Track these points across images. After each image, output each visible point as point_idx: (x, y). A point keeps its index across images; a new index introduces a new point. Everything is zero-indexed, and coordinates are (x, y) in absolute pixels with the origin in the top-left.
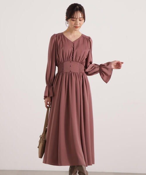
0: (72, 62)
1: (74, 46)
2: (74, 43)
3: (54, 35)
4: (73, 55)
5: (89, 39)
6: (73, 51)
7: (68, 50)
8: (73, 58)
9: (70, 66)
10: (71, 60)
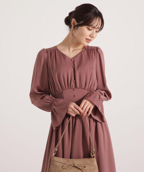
0: (75, 89)
1: (74, 65)
2: (74, 61)
3: (43, 50)
4: (75, 79)
5: (97, 50)
6: (74, 72)
7: (66, 72)
8: (75, 83)
9: (74, 96)
10: (73, 87)
